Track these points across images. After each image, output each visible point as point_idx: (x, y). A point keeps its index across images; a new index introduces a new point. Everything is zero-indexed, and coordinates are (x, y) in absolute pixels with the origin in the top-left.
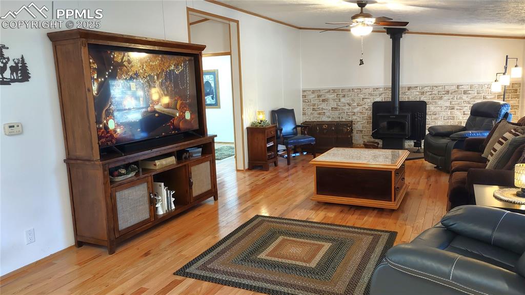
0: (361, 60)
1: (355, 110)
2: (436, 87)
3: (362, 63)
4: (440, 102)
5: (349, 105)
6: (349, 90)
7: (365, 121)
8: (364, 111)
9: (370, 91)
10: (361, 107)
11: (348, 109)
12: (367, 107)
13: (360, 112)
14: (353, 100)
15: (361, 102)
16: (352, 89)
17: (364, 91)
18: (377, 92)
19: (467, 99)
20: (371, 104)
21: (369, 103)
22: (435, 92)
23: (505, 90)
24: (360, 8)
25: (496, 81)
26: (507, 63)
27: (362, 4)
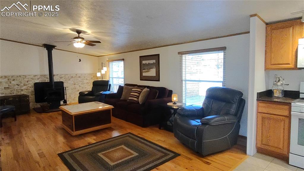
0: (80, 59)
1: (22, 88)
2: (67, 75)
3: (80, 61)
4: (69, 82)
5: (18, 85)
6: (18, 77)
7: (29, 94)
8: (29, 88)
9: (32, 77)
10: (26, 86)
11: (18, 88)
12: (30, 86)
13: (26, 89)
14: (21, 82)
15: (27, 83)
16: (20, 76)
17: (28, 77)
18: (36, 78)
19: (80, 80)
20: (33, 84)
21: (32, 83)
22: (67, 77)
23: (102, 76)
24: (78, 34)
25: (98, 72)
26: (102, 66)
27: (79, 32)
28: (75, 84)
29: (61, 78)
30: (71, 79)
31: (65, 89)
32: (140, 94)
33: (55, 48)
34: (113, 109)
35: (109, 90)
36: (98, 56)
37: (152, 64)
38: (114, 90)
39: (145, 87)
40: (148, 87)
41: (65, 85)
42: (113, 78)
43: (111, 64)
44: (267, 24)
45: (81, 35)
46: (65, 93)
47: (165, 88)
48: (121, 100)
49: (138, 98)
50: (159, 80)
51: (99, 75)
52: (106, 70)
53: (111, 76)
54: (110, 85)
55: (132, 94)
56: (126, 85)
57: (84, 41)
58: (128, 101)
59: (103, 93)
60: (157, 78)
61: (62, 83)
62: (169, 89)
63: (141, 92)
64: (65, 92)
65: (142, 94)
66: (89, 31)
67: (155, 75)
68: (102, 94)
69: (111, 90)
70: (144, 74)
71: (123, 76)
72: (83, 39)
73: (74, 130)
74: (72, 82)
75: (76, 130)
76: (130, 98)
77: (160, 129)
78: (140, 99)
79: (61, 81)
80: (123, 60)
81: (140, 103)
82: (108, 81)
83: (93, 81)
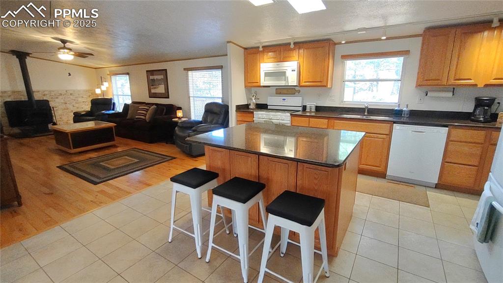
0: (69, 73)
2: (53, 91)
3: (70, 75)
4: (57, 100)
18: (6, 95)
19: (73, 98)
22: (53, 94)
23: (103, 93)
24: (63, 44)
25: (97, 88)
26: (101, 80)
27: (64, 42)
28: (66, 103)
29: (44, 95)
30: (61, 97)
31: (52, 109)
32: (147, 112)
33: (30, 55)
34: (115, 126)
35: (113, 110)
36: (96, 68)
37: (160, 80)
38: (119, 109)
39: (153, 104)
40: (156, 104)
41: (52, 104)
42: (118, 95)
43: (113, 78)
44: (245, 49)
45: (68, 45)
46: (53, 114)
47: (172, 105)
48: (128, 119)
49: (145, 116)
50: (168, 97)
51: (98, 91)
52: (108, 86)
53: (115, 93)
54: (114, 103)
55: (139, 112)
56: (133, 103)
57: (72, 53)
58: (135, 119)
59: (106, 112)
60: (166, 96)
61: (47, 102)
62: (177, 106)
63: (148, 110)
64: (53, 112)
65: (149, 112)
66: (77, 42)
67: (164, 92)
68: (104, 114)
69: (115, 110)
70: (153, 91)
71: (129, 93)
72: (70, 49)
73: (72, 148)
74: (60, 100)
75: (74, 148)
76: (137, 117)
77: (167, 143)
78: (147, 118)
79: (45, 99)
80: (128, 74)
81: (148, 121)
82: (111, 100)
83: (91, 99)
